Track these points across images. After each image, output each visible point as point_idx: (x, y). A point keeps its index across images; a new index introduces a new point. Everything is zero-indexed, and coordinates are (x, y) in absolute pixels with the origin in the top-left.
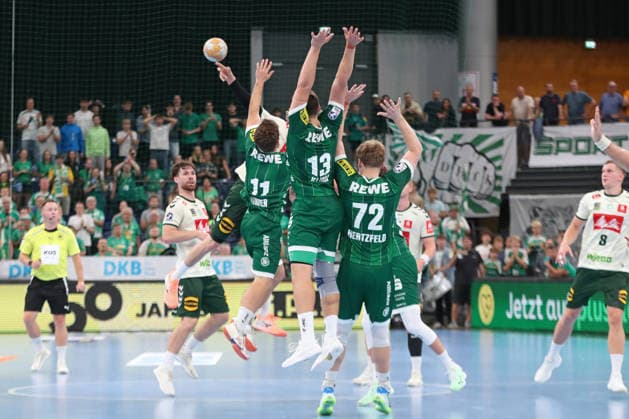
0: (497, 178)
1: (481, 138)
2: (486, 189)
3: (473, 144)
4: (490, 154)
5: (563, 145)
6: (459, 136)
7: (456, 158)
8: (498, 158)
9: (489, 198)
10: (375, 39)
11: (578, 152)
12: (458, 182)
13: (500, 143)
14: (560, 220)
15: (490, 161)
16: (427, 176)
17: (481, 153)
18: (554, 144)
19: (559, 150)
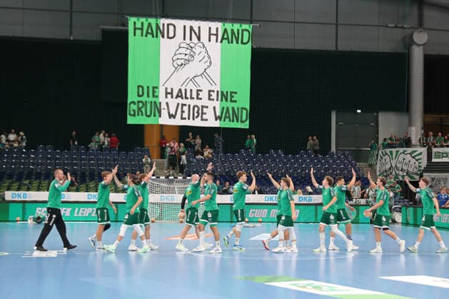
0: (419, 166)
1: (413, 152)
2: (415, 171)
3: (410, 154)
4: (417, 158)
5: (444, 155)
6: (405, 151)
7: (404, 159)
8: (420, 159)
9: (416, 174)
10: (377, 115)
12: (405, 168)
13: (421, 154)
14: (442, 183)
15: (417, 160)
16: (394, 165)
17: (413, 157)
18: (441, 155)
19: (443, 157)
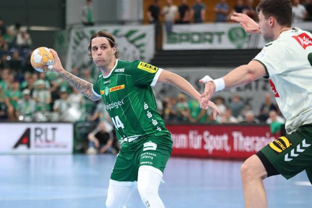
1: (132, 32)
5: (184, 38)
8: (142, 45)
11: (193, 42)
13: (143, 36)
15: (138, 47)
17: (132, 42)
18: (177, 37)
19: (182, 41)
